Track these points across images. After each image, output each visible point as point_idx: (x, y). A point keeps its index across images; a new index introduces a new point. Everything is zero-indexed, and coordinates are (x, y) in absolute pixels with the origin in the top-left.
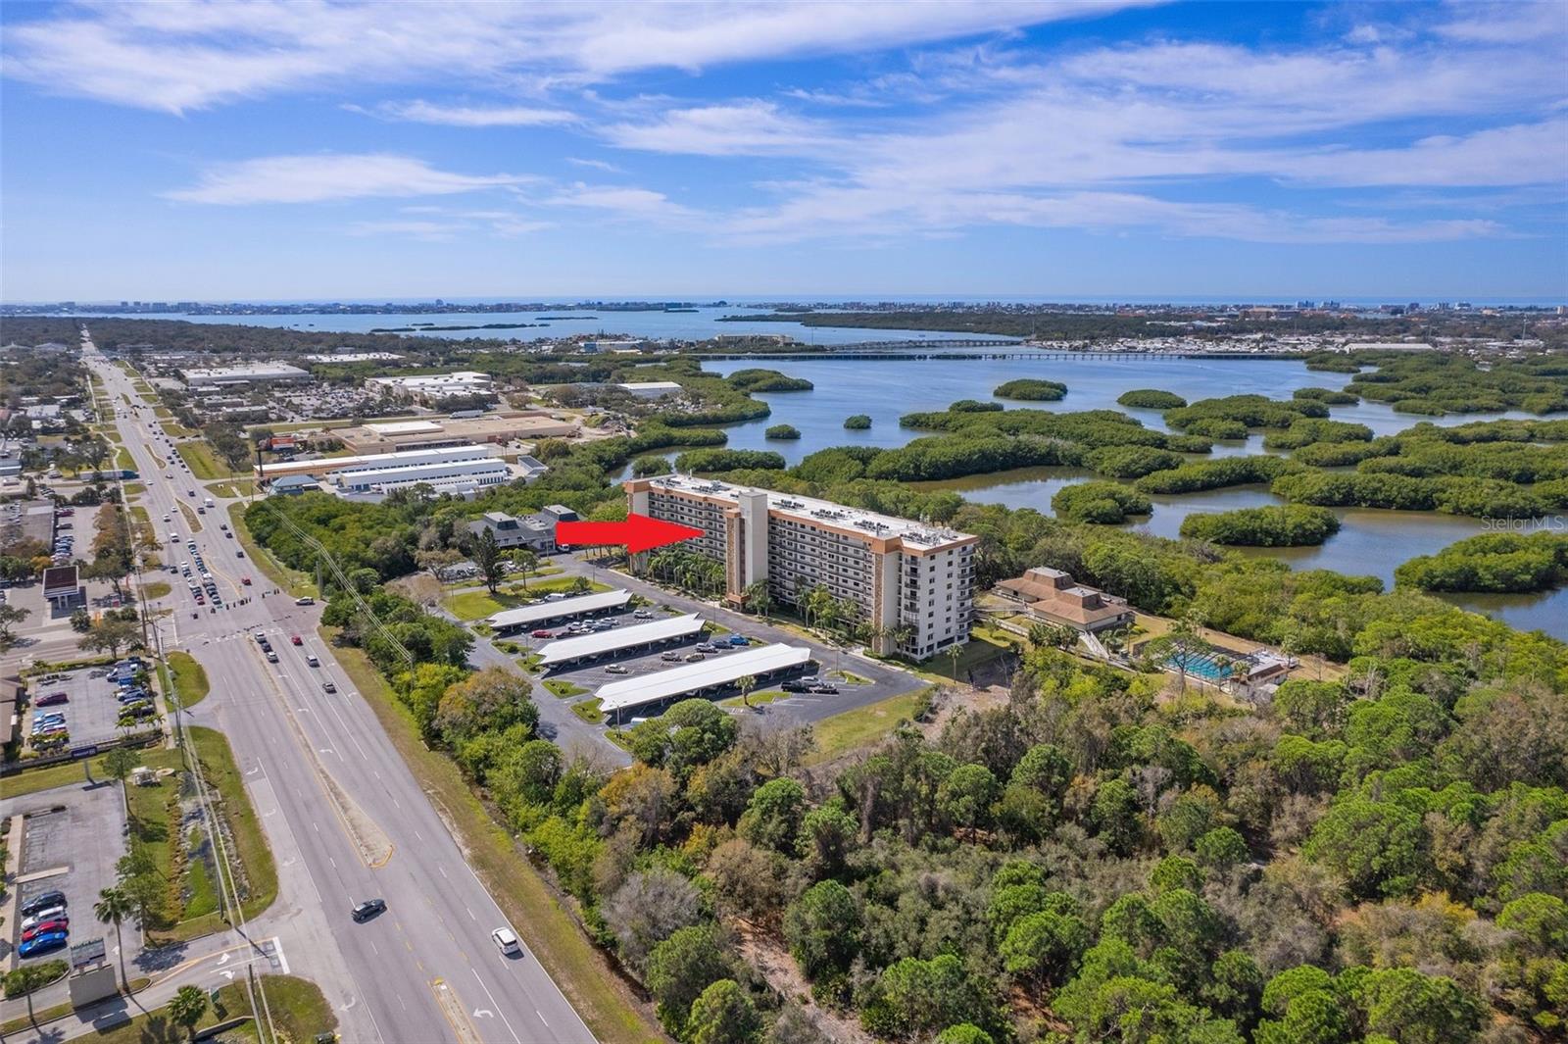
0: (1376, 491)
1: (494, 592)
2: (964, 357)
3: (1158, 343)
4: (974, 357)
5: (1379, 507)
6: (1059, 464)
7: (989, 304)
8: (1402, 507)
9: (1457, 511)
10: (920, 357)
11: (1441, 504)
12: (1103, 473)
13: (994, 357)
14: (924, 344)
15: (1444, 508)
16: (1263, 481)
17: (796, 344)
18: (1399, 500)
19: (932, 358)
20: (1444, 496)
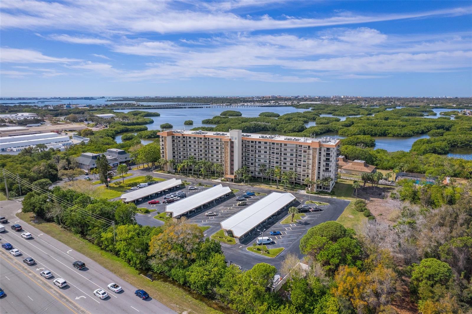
0: (371, 131)
1: (107, 186)
2: (198, 108)
3: (249, 104)
4: (201, 107)
5: (373, 136)
6: (268, 130)
7: (188, 97)
8: (380, 136)
9: (394, 136)
10: (184, 108)
11: (389, 134)
12: (285, 132)
13: (207, 107)
14: (182, 105)
15: (390, 135)
16: (333, 132)
17: (141, 105)
18: (378, 134)
19: (188, 108)
20: (389, 132)
